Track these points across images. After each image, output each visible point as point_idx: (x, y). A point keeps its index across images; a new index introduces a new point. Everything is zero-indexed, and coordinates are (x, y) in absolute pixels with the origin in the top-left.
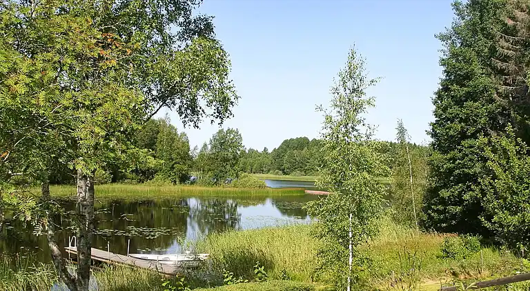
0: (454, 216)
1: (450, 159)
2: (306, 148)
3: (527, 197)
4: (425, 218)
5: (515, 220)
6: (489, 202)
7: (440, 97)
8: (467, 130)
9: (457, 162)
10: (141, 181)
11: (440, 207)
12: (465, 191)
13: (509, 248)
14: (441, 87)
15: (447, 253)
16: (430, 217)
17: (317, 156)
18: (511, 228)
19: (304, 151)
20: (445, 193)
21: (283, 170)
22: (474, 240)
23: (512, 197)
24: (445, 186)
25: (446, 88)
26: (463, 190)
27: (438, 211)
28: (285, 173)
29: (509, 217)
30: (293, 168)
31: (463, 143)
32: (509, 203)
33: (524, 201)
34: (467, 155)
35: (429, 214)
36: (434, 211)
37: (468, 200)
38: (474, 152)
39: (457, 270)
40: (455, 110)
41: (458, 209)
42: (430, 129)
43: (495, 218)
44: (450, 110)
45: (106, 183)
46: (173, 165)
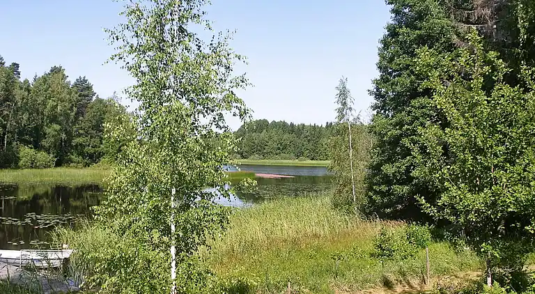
0: (400, 199)
1: (397, 124)
2: (265, 131)
3: (501, 159)
4: (366, 201)
5: (477, 201)
6: (436, 169)
7: (386, 44)
8: (419, 85)
9: (405, 128)
10: (87, 165)
11: (384, 188)
12: (414, 166)
13: (468, 243)
14: (387, 33)
15: (383, 251)
16: (372, 201)
17: (275, 139)
18: (472, 217)
19: (262, 134)
20: (389, 169)
21: (242, 154)
22: (424, 231)
23: (475, 158)
24: (390, 160)
25: (393, 32)
26: (412, 165)
27: (381, 193)
28: (243, 157)
29: (469, 195)
30: (251, 152)
31: (413, 102)
32: (469, 171)
33: (496, 166)
34: (418, 119)
35: (370, 197)
36: (376, 193)
37: (417, 178)
38: (426, 114)
39: (392, 278)
40: (403, 60)
41: (406, 189)
42: (372, 87)
43: (444, 198)
44: (397, 60)
45: (50, 167)
46: (120, 147)
